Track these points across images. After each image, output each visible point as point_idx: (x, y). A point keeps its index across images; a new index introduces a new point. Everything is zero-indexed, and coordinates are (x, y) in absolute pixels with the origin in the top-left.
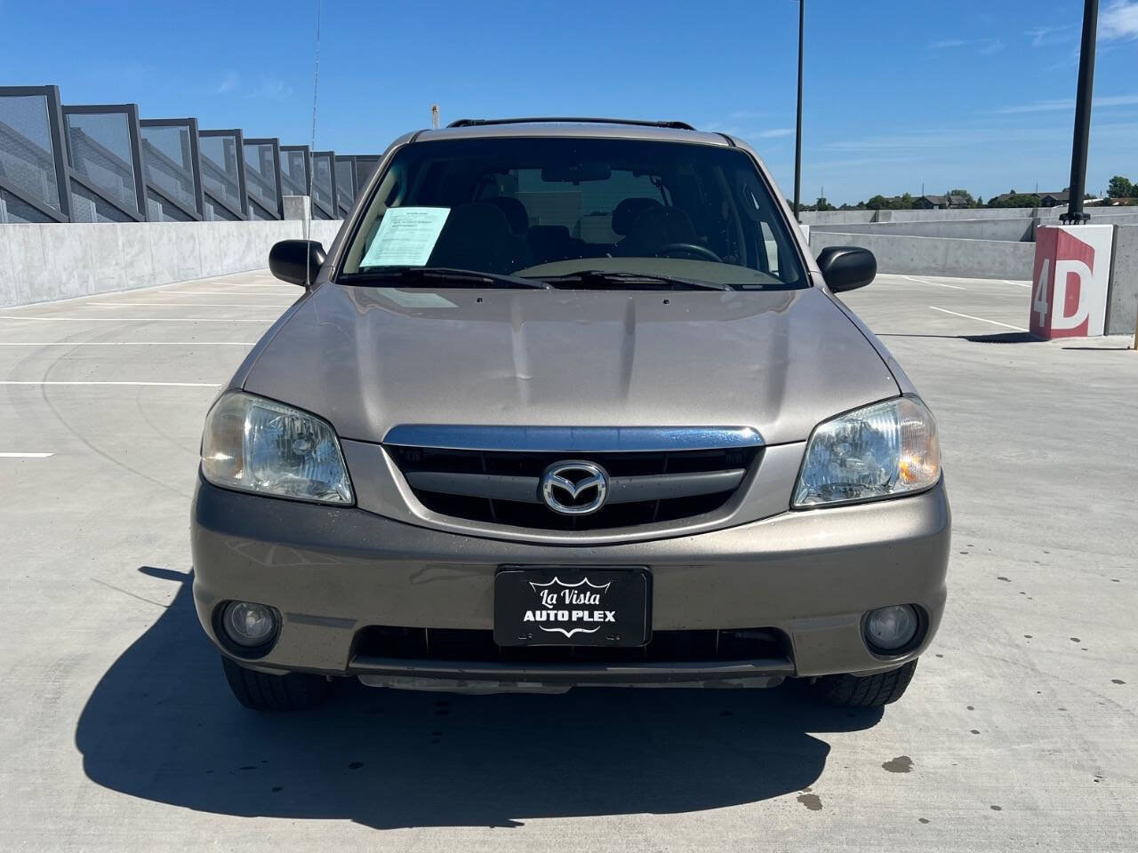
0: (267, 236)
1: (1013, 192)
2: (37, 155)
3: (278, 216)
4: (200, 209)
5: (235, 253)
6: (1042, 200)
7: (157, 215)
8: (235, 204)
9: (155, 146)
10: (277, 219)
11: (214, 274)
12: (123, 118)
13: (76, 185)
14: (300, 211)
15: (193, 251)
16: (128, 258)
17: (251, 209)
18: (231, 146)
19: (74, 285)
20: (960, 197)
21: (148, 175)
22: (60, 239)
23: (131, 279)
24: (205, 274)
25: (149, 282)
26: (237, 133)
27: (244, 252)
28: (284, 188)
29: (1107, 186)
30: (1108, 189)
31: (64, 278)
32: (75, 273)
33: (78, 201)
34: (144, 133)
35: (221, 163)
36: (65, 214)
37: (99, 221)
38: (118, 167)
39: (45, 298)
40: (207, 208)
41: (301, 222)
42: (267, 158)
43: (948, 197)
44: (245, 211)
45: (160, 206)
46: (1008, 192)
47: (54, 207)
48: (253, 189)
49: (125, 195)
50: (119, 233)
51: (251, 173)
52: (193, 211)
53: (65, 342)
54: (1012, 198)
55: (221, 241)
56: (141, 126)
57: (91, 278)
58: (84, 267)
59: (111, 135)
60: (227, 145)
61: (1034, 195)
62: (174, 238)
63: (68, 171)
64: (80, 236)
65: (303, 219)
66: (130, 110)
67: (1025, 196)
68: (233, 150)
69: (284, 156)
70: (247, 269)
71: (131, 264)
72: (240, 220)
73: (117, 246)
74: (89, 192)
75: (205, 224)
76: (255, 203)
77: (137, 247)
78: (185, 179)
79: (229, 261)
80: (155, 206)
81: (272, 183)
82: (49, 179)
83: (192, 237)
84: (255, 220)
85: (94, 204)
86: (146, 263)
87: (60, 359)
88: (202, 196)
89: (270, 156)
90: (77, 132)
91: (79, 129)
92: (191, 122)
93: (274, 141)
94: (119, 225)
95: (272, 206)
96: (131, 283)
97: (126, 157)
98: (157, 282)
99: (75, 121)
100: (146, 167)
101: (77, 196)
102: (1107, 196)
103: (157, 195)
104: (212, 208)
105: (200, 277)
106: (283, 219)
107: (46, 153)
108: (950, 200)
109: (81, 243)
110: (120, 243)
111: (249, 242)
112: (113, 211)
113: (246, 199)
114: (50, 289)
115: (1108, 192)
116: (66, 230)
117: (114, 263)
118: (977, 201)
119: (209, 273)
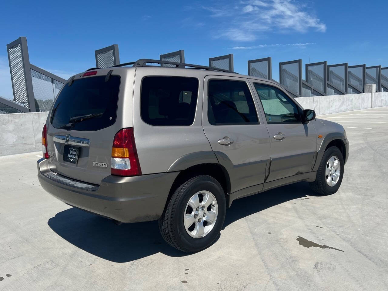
3: (362, 92)
5: (336, 106)
11: (325, 113)
14: (371, 90)
17: (350, 90)
27: (340, 105)
41: (371, 93)
44: (346, 91)
65: (371, 92)
79: (333, 108)
95: (360, 88)
105: (319, 114)
106: (364, 93)
111: (343, 102)
119: (323, 113)
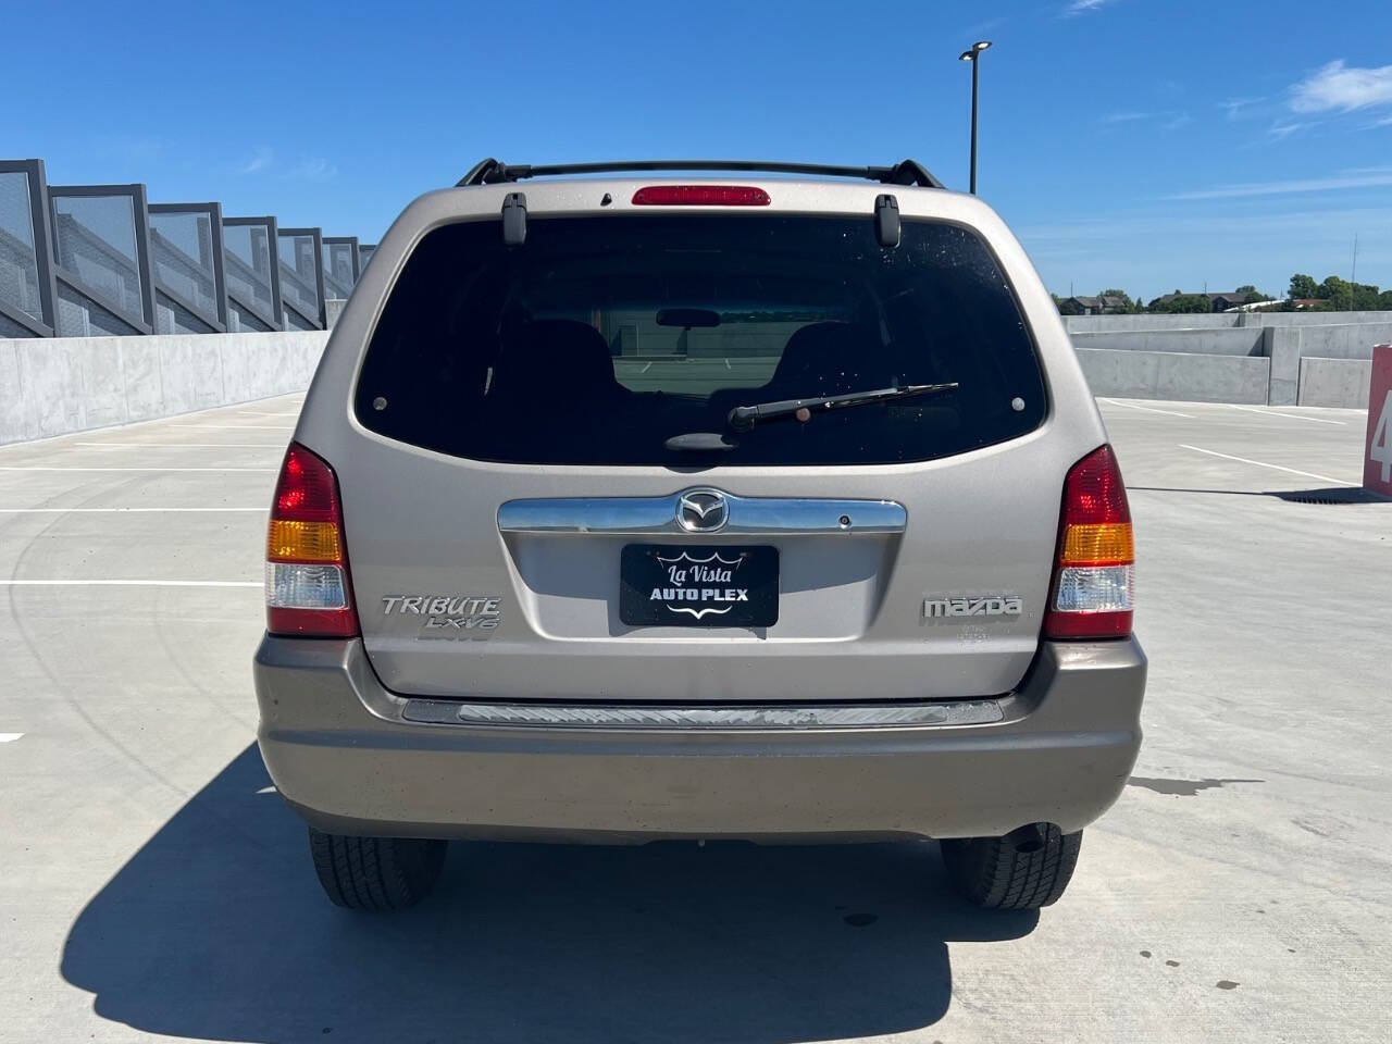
0: (306, 349)
1: (1178, 292)
2: (14, 249)
3: (319, 324)
4: (223, 317)
5: (266, 372)
6: (1213, 302)
7: (168, 325)
8: (266, 310)
9: (167, 238)
10: (317, 329)
11: (240, 400)
12: (127, 201)
13: (64, 288)
15: (214, 370)
16: (131, 381)
17: (286, 316)
18: (261, 238)
19: (59, 418)
20: (1116, 299)
21: (157, 274)
22: (41, 359)
23: (134, 409)
24: (228, 401)
25: (157, 411)
26: (270, 221)
27: (277, 370)
28: (327, 290)
29: (1287, 285)
30: (1289, 288)
31: (45, 410)
32: (61, 403)
33: (65, 308)
34: (153, 221)
35: (248, 260)
36: (49, 325)
37: (93, 334)
38: (119, 265)
39: (19, 438)
40: (231, 317)
42: (304, 253)
43: (1102, 298)
44: (279, 319)
45: (172, 314)
46: (1173, 292)
47: (34, 317)
48: (288, 290)
49: (127, 300)
50: (119, 349)
51: (285, 272)
52: (214, 320)
53: (47, 507)
54: (1176, 299)
55: (249, 358)
56: (150, 212)
57: (81, 408)
58: (73, 395)
59: (111, 223)
60: (255, 237)
61: (1203, 296)
62: (190, 353)
63: (54, 270)
64: (68, 354)
66: (135, 191)
67: (1193, 296)
68: (265, 241)
69: (326, 249)
70: (281, 393)
71: (135, 389)
72: (273, 330)
73: (117, 367)
74: (80, 296)
75: (230, 336)
76: (291, 308)
77: (142, 368)
78: (204, 278)
79: (259, 383)
80: (166, 314)
81: (312, 284)
82: (30, 281)
83: (213, 353)
84: (291, 330)
85: (87, 312)
86: (153, 388)
87: (38, 536)
88: (225, 300)
89: (309, 249)
90: (67, 221)
91: (70, 216)
92: (213, 208)
93: (316, 232)
94: (119, 340)
95: (312, 312)
96: (134, 414)
97: (130, 252)
98: (168, 412)
99: (64, 205)
100: (155, 264)
101: (65, 301)
102: (1288, 297)
103: (167, 299)
104: (237, 315)
105: (222, 403)
106: (325, 328)
107: (25, 247)
108: (1104, 302)
109: (70, 364)
110: (120, 362)
111: (284, 359)
112: (113, 322)
113: (280, 304)
114: (27, 425)
115: (1289, 292)
116: (50, 347)
117: (111, 387)
118: (1135, 304)
119: (233, 399)
